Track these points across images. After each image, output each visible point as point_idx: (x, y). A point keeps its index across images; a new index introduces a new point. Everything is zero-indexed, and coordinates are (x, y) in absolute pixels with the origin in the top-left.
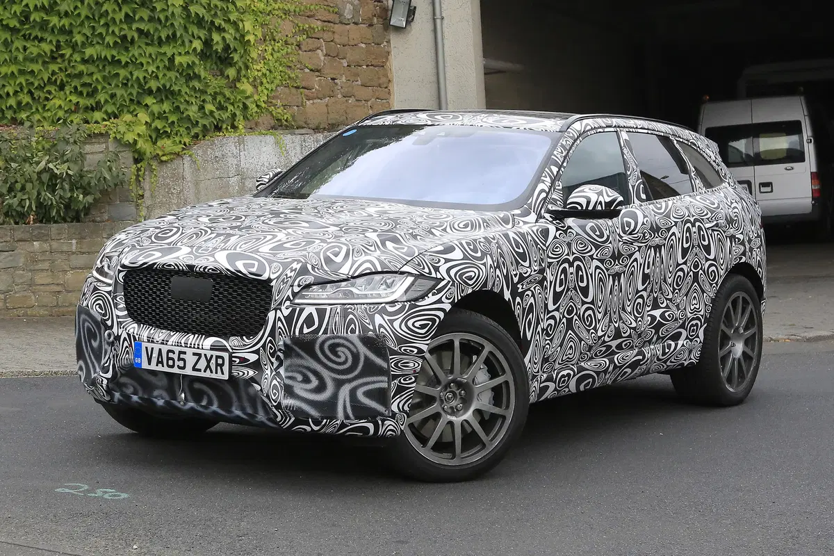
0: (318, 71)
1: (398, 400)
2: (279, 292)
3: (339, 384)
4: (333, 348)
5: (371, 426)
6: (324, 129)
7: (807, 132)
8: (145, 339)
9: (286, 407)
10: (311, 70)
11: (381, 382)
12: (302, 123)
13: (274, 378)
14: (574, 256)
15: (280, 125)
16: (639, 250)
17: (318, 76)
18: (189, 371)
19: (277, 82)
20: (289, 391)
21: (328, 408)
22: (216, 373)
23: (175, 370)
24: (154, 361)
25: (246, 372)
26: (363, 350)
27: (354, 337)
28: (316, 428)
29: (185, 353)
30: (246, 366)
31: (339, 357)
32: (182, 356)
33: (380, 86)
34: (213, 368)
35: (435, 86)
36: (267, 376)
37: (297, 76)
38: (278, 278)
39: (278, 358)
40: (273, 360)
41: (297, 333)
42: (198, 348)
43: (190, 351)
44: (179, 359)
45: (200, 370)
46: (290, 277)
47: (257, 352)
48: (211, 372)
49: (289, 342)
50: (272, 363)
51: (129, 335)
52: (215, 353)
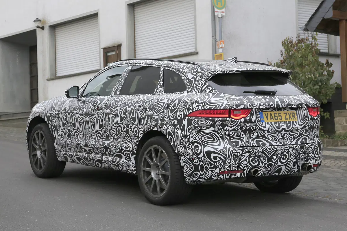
14: (71, 111)
16: (97, 114)
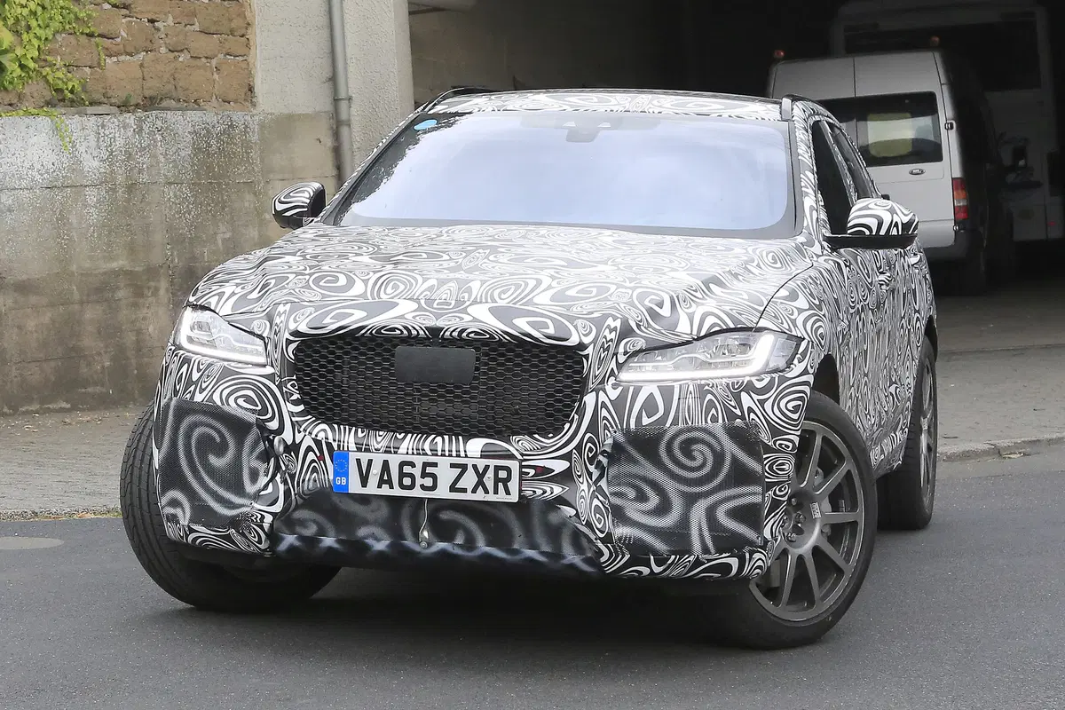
0: (126, 7)
1: (772, 521)
2: (600, 364)
3: (690, 500)
4: (687, 447)
5: (734, 562)
6: (137, 106)
7: (945, 110)
8: (353, 447)
9: (620, 539)
10: (114, 6)
11: (751, 495)
12: (97, 96)
13: (593, 496)
15: (62, 99)
17: (126, 16)
18: (443, 492)
19: (55, 25)
20: (619, 515)
21: (678, 538)
22: (496, 492)
23: (417, 493)
24: (373, 480)
25: (548, 490)
26: (730, 447)
27: (718, 428)
28: (657, 569)
29: (435, 465)
30: (548, 480)
31: (693, 459)
32: (429, 470)
33: (232, 32)
34: (490, 484)
35: (325, 33)
36: (583, 493)
37: (89, 16)
38: (594, 342)
39: (599, 465)
40: (592, 468)
41: (633, 426)
42: (458, 456)
43: (444, 462)
44: (424, 475)
45: (464, 490)
46: (611, 340)
47: (567, 457)
48: (487, 492)
49: (621, 439)
50: (590, 474)
51: (318, 443)
52: (493, 463)
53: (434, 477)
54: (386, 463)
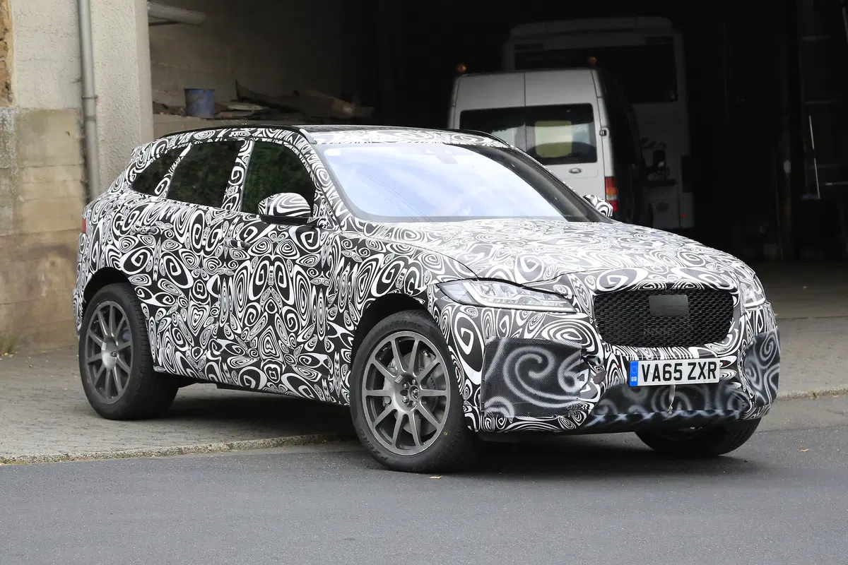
18: (685, 381)
22: (709, 378)
23: (672, 382)
24: (650, 377)
25: (729, 374)
29: (681, 364)
30: (728, 368)
32: (678, 368)
34: (707, 375)
41: (757, 333)
43: (685, 363)
44: (676, 371)
45: (694, 378)
48: (705, 378)
51: (618, 357)
52: (707, 360)
53: (680, 371)
54: (657, 366)
